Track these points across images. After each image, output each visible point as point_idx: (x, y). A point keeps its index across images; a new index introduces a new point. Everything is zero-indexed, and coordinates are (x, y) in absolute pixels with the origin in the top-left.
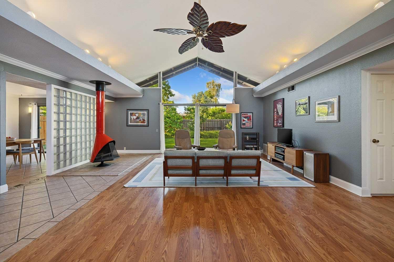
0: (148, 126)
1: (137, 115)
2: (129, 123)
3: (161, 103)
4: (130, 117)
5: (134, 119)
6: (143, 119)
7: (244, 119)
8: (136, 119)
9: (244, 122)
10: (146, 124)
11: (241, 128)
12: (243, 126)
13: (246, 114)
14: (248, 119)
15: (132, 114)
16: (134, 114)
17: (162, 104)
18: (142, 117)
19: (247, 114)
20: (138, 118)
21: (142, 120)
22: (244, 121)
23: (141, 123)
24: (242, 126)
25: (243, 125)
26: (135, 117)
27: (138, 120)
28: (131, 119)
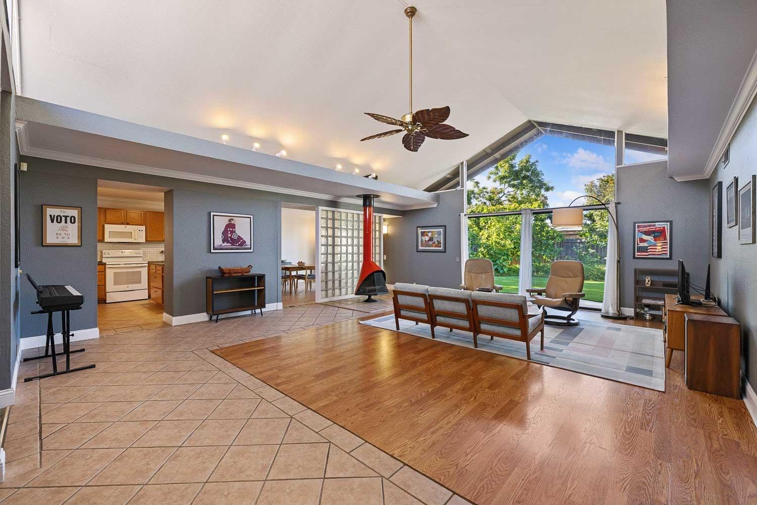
0: (445, 252)
1: (430, 234)
2: (420, 248)
3: (462, 215)
4: (421, 237)
5: (425, 241)
6: (438, 241)
7: (645, 237)
8: (429, 241)
9: (642, 245)
10: (442, 248)
11: (634, 257)
12: (638, 254)
13: (650, 226)
14: (654, 237)
15: (423, 234)
16: (426, 234)
17: (465, 215)
18: (436, 238)
19: (655, 226)
20: (431, 239)
21: (436, 243)
22: (642, 240)
23: (435, 247)
24: (636, 253)
25: (638, 252)
26: (427, 238)
27: (431, 243)
28: (422, 241)
